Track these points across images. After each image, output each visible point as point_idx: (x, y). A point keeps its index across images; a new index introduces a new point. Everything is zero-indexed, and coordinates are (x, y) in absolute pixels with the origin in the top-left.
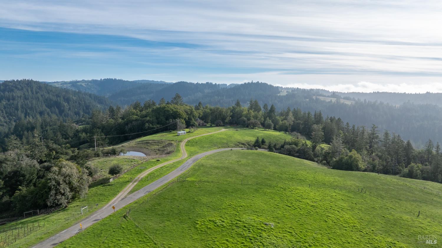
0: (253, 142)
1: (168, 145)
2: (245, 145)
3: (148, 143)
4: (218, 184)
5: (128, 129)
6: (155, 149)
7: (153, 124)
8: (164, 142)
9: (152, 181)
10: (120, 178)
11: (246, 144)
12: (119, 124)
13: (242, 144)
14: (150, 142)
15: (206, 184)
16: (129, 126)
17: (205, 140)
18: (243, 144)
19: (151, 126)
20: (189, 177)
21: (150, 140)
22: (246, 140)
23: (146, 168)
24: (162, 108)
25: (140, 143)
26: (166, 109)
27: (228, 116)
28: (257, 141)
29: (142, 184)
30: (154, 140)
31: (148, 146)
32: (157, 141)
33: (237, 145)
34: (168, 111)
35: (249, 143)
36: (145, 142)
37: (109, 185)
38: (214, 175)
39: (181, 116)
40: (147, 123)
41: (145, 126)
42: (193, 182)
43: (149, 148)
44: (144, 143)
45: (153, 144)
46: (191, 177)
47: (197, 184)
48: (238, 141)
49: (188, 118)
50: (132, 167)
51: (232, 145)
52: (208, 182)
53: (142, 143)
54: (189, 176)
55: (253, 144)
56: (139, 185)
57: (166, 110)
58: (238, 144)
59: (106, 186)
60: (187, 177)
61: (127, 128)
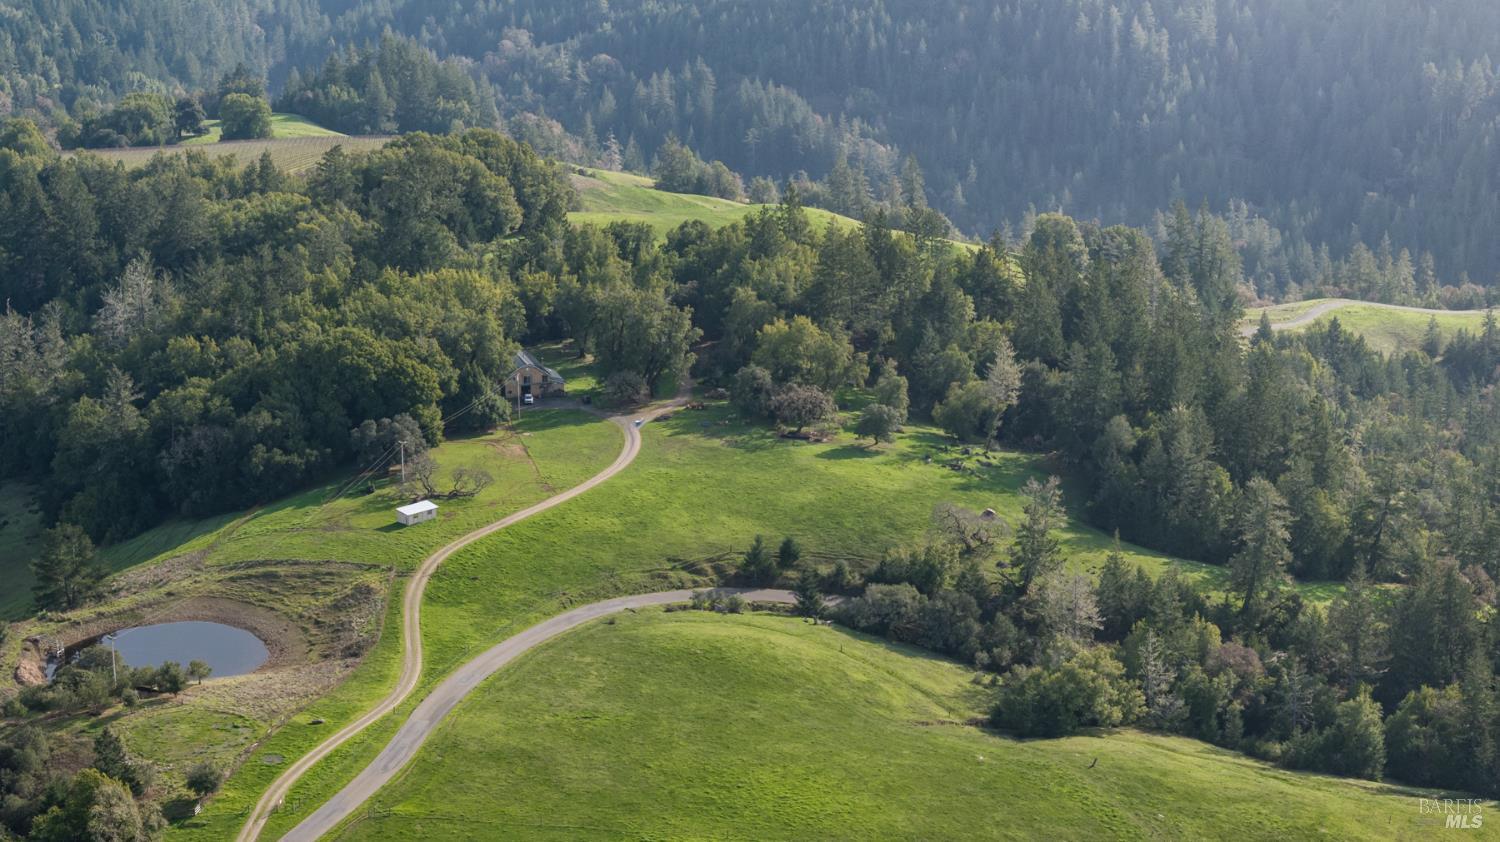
0: (741, 553)
1: (352, 596)
2: (700, 572)
3: (271, 577)
4: (474, 826)
5: (172, 468)
6: (301, 616)
7: (290, 443)
8: (340, 575)
9: (305, 814)
10: (218, 801)
11: (707, 566)
12: (129, 437)
13: (683, 569)
14: (281, 570)
15: (444, 829)
16: (179, 448)
17: (515, 553)
18: (691, 568)
19: (279, 456)
20: (401, 801)
21: (281, 563)
22: (711, 545)
23: (284, 764)
24: (330, 353)
25: (241, 578)
26: (347, 360)
27: (676, 350)
28: (754, 556)
29: (280, 825)
30: (296, 563)
31: (271, 592)
32: (307, 570)
33: (659, 576)
34: (359, 371)
35: (719, 558)
36: (261, 570)
37: (196, 826)
38: (476, 790)
39: (418, 393)
40: (260, 445)
41: (250, 460)
42: (409, 819)
43: (277, 605)
44: (256, 577)
45: (293, 588)
46: (407, 798)
47: (418, 827)
48: (671, 552)
49: (462, 380)
50: (243, 758)
51: (637, 577)
52: (451, 821)
53: (249, 577)
54: (404, 798)
55: (738, 567)
56: (272, 829)
57: (347, 367)
58: (668, 566)
59: (188, 826)
60: (397, 802)
61: (168, 462)
